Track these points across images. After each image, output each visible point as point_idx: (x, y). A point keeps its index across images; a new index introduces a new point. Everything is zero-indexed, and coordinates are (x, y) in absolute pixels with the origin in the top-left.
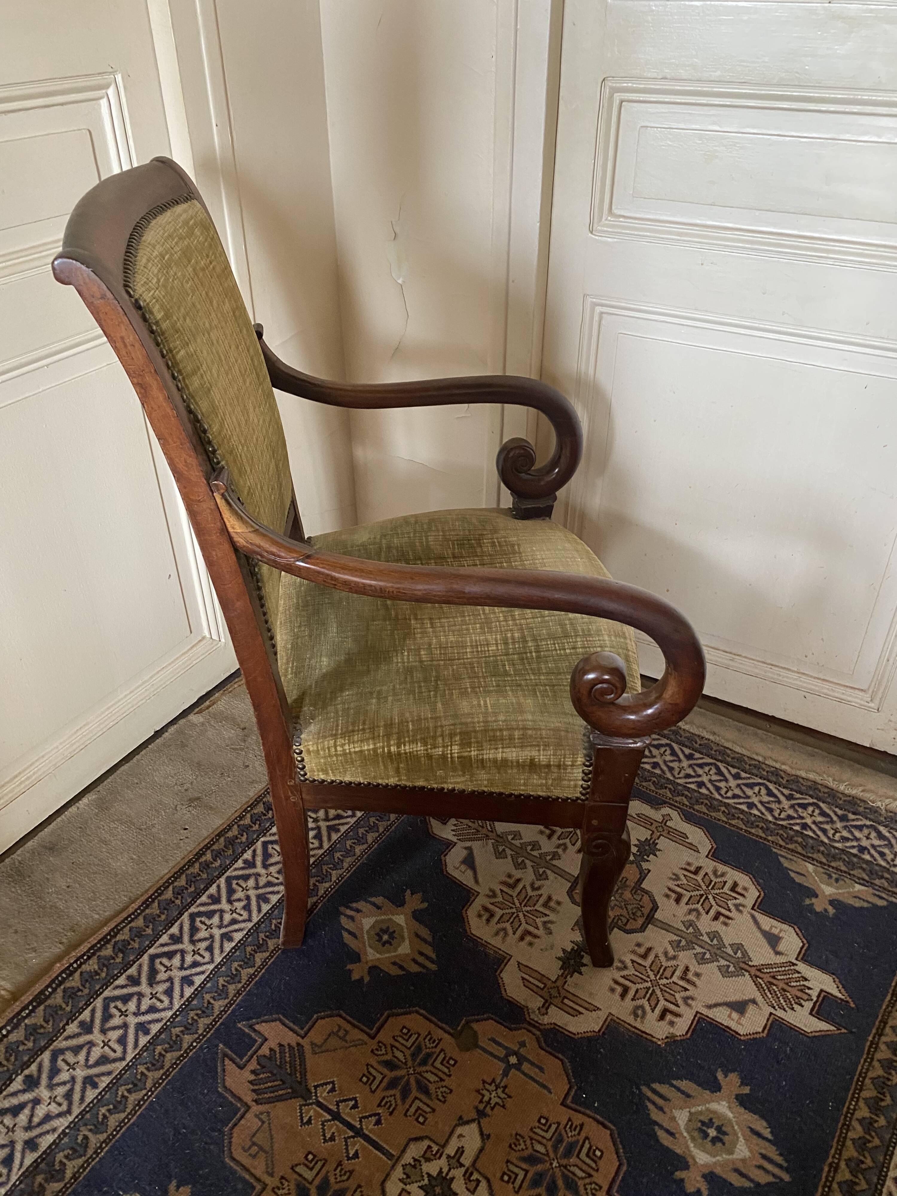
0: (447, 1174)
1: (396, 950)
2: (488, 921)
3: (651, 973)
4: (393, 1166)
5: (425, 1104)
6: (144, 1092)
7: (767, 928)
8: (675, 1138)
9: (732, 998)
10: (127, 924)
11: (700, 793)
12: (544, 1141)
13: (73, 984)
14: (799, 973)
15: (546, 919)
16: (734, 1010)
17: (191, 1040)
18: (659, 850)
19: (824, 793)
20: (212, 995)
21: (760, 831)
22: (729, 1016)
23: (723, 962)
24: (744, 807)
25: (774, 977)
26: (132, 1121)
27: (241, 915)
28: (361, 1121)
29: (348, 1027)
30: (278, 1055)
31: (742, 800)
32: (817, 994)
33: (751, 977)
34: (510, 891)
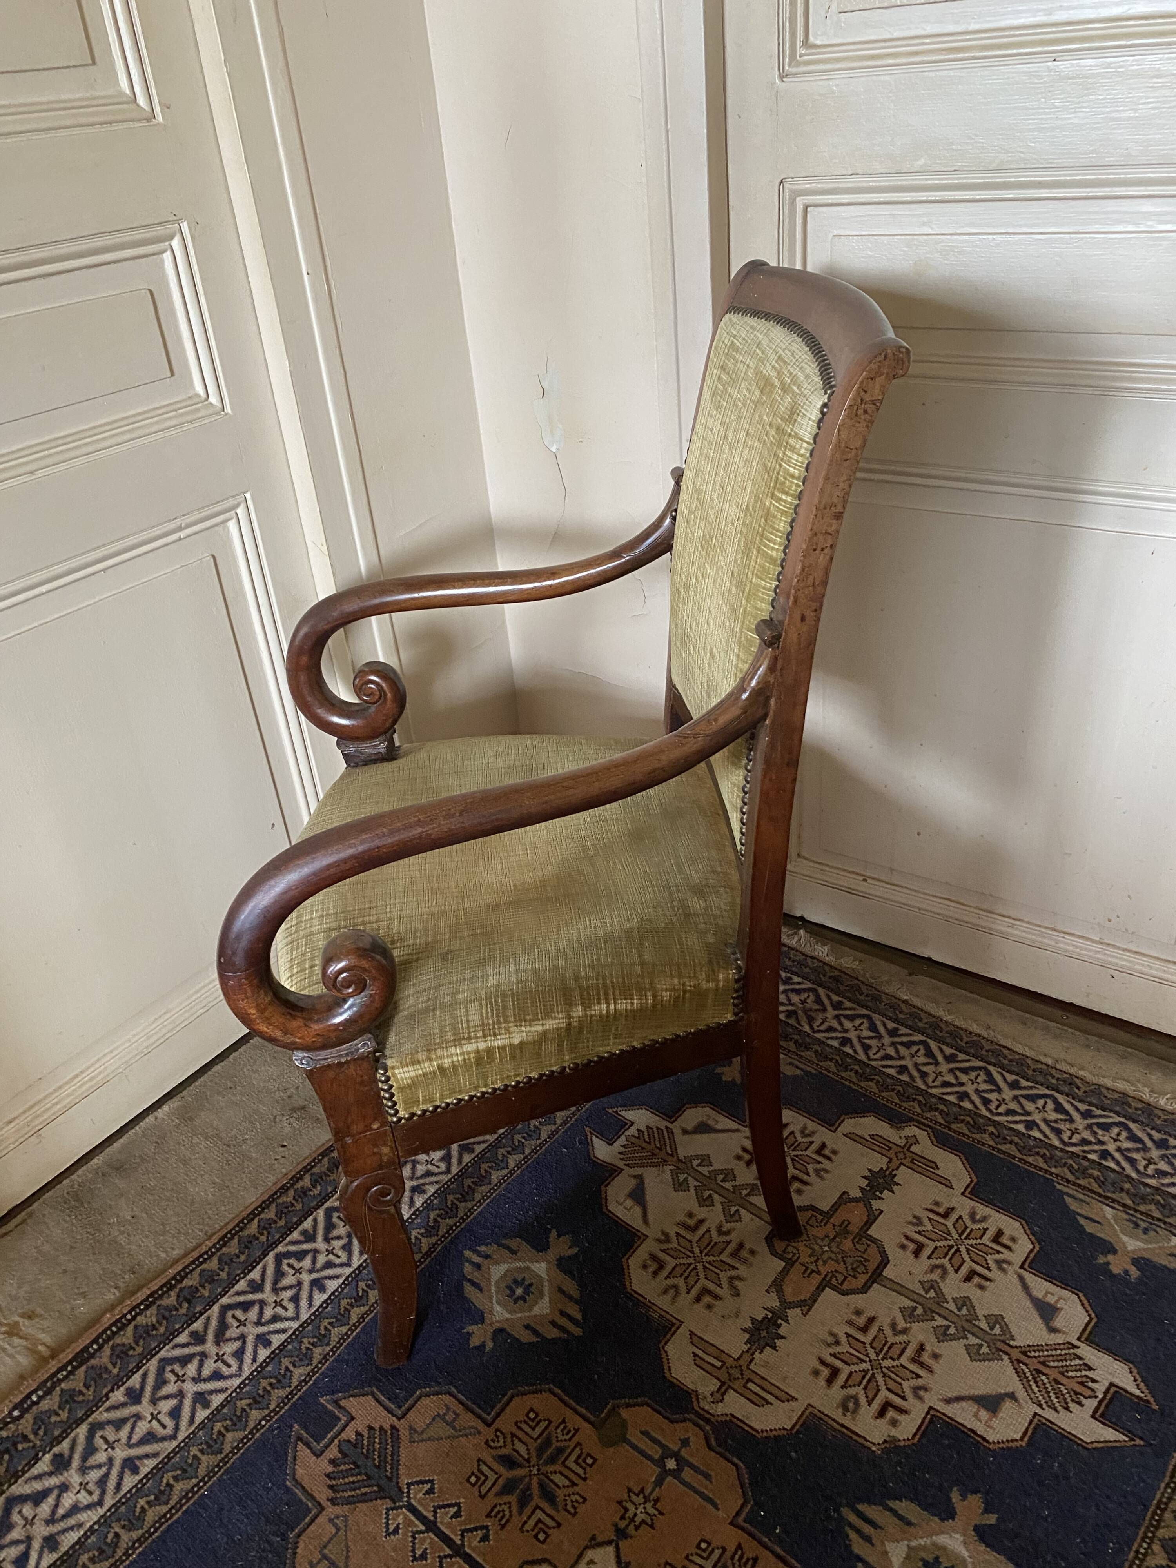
1: (530, 1309)
2: (655, 1274)
3: (871, 1351)
5: (548, 1515)
6: (194, 1481)
7: (1040, 1295)
9: (981, 1390)
10: (198, 1266)
11: (960, 1107)
13: (125, 1341)
14: (1080, 1358)
15: (733, 1273)
16: (983, 1407)
17: (259, 1417)
18: (898, 1184)
19: (1136, 1109)
20: (292, 1360)
21: (1040, 1159)
22: (976, 1415)
23: (973, 1340)
24: (1021, 1127)
25: (1043, 1363)
26: (175, 1518)
27: (339, 1257)
28: (462, 1536)
29: (460, 1409)
30: (365, 1442)
31: (1018, 1118)
32: (1103, 1389)
33: (1012, 1362)
34: (688, 1236)
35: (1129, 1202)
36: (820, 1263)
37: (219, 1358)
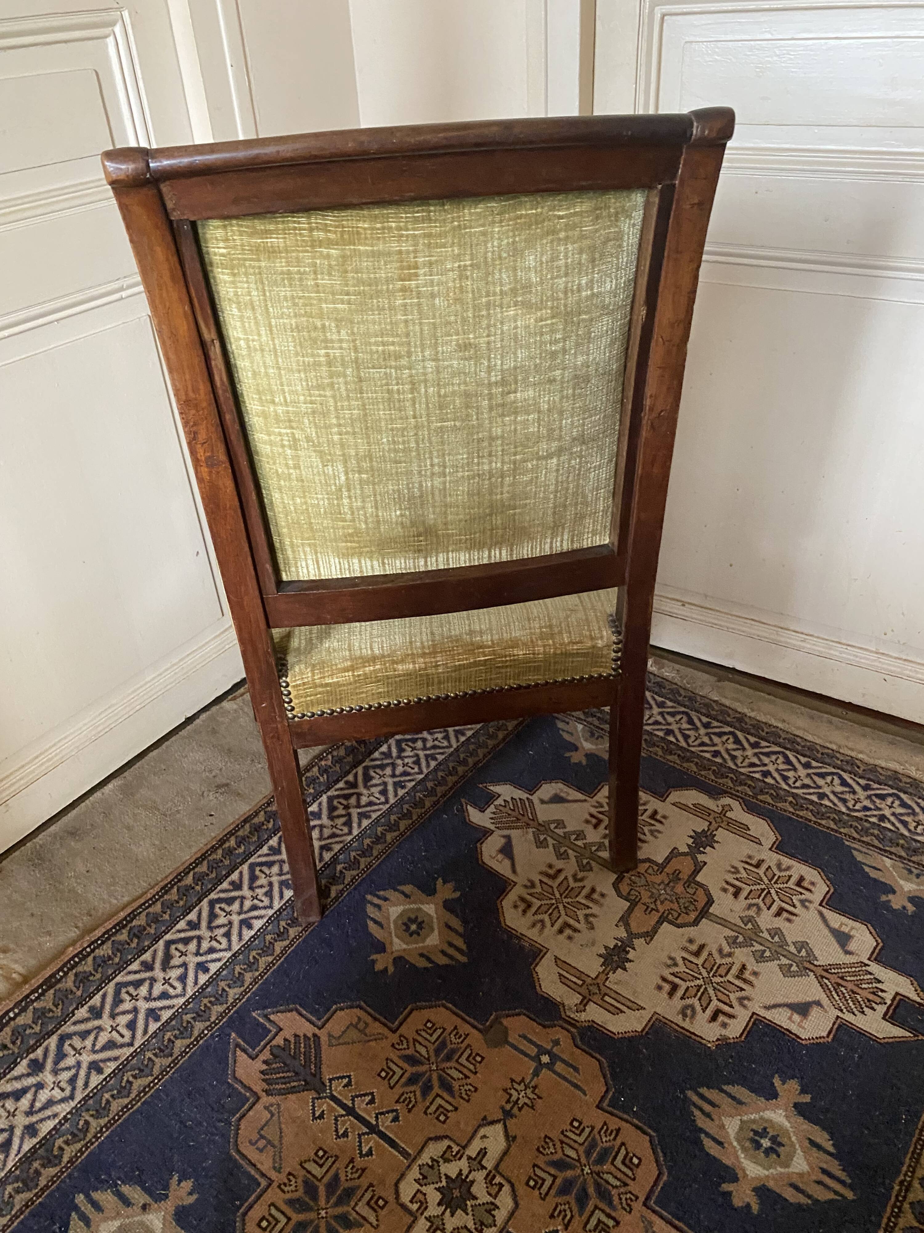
0: (467, 1177)
1: (423, 941)
2: (524, 912)
3: (703, 971)
4: (409, 1166)
5: (447, 1102)
6: (150, 1078)
7: (836, 926)
8: (724, 1148)
9: (794, 999)
10: (144, 910)
11: (764, 782)
12: (576, 1146)
13: (85, 968)
14: (871, 974)
15: (588, 911)
16: (796, 1011)
17: (202, 1028)
18: (717, 842)
19: (906, 783)
20: (227, 982)
21: (832, 822)
23: (784, 961)
24: (814, 798)
25: (842, 978)
27: (262, 901)
28: (377, 1118)
29: (369, 1019)
30: (292, 1046)
31: (812, 791)
32: (891, 997)
33: (817, 977)
34: (550, 882)
35: (903, 854)
36: (658, 903)
37: (166, 981)
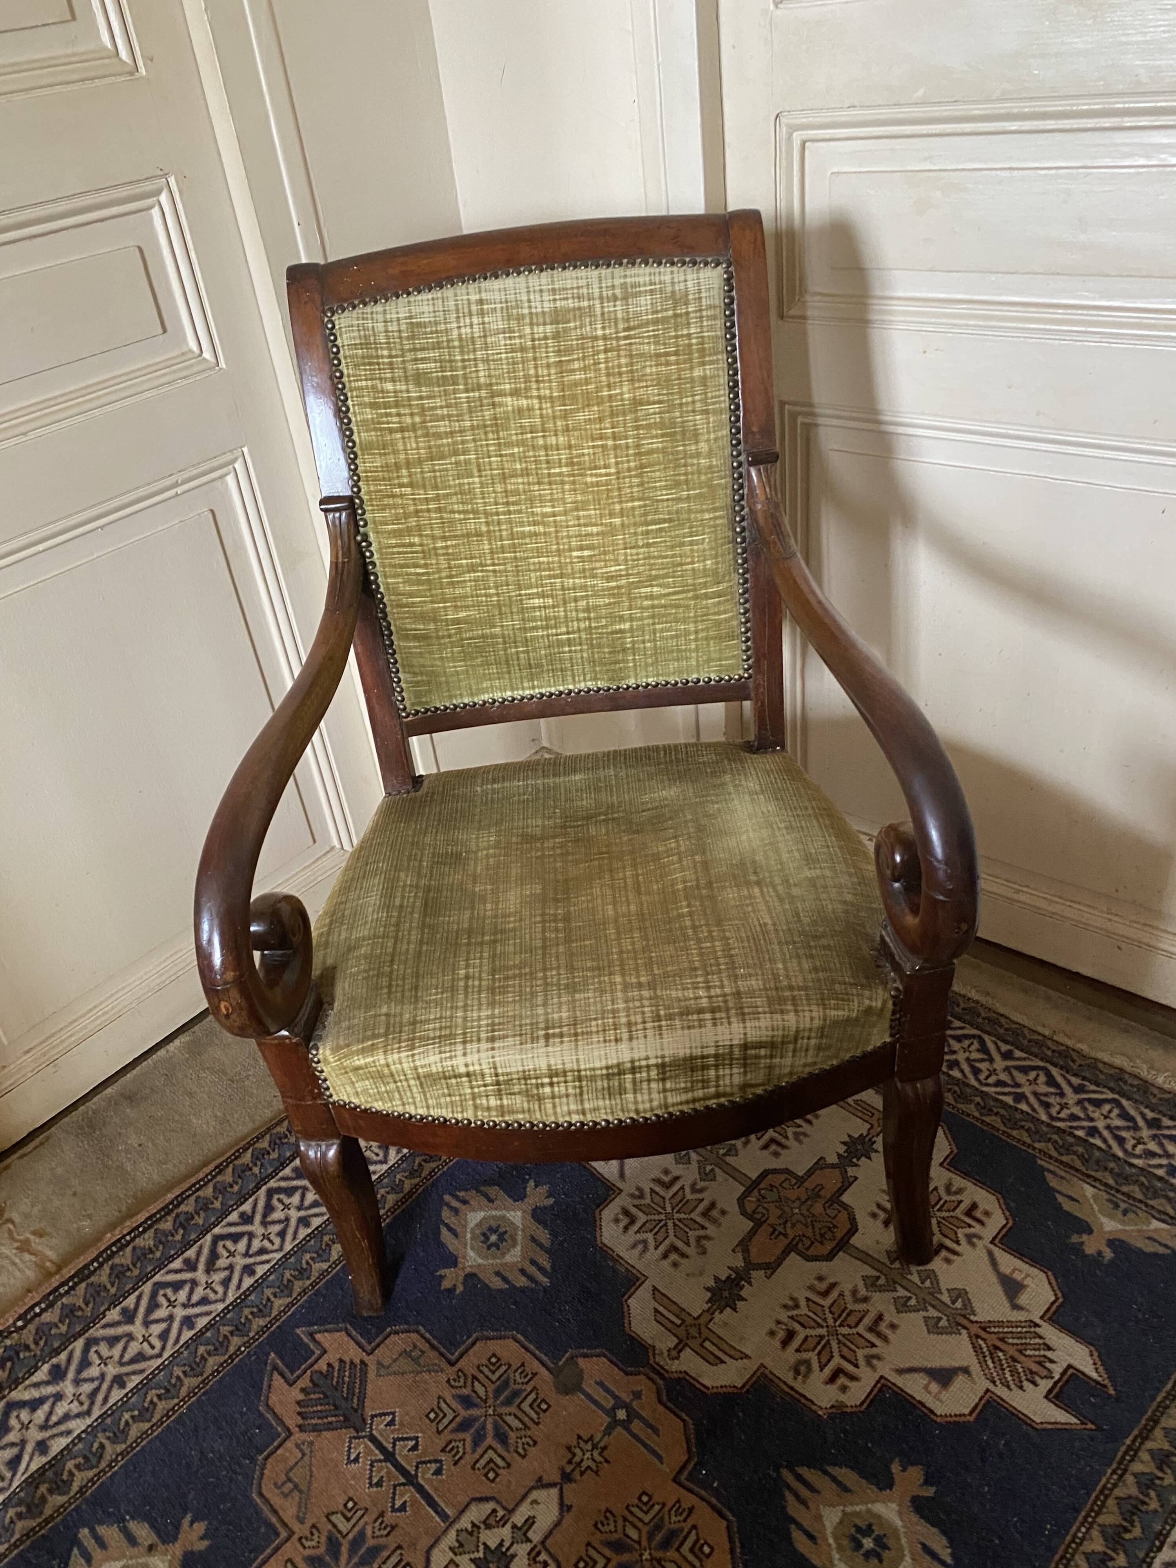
0: (508, 1549)
1: (503, 1255)
2: (626, 1229)
3: (829, 1316)
4: (445, 1530)
5: (500, 1456)
6: (176, 1401)
7: (1007, 1271)
8: (816, 1544)
9: (936, 1362)
10: (194, 1192)
11: (949, 1075)
12: (640, 1525)
13: (123, 1261)
14: (1041, 1337)
15: (702, 1233)
16: (935, 1379)
17: (240, 1343)
18: (876, 1152)
19: (1131, 1085)
20: (273, 1290)
21: (1025, 1134)
22: (926, 1388)
23: (933, 1313)
24: (1009, 1100)
25: (1002, 1340)
26: (155, 1434)
28: (417, 1467)
29: (426, 1347)
30: (336, 1374)
31: (1007, 1090)
32: (1061, 1370)
33: (970, 1337)
34: (662, 1193)
35: (1111, 1182)
36: (789, 1225)
37: (208, 1285)
